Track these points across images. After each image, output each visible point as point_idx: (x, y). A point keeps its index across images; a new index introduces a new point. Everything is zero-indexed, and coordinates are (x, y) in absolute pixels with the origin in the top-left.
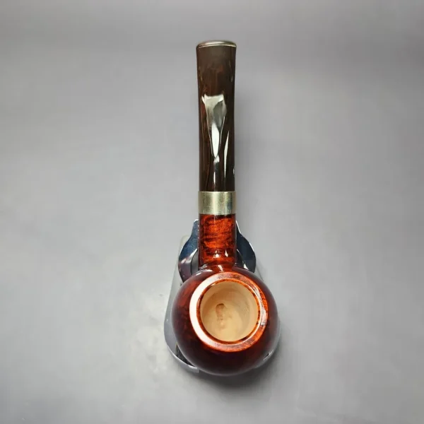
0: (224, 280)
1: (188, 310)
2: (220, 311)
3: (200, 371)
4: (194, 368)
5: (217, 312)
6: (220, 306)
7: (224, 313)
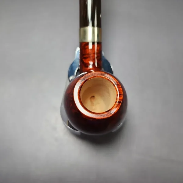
0: (95, 77)
1: (73, 94)
2: (92, 100)
3: (81, 133)
4: (78, 132)
5: (91, 101)
6: (92, 98)
7: (95, 102)
